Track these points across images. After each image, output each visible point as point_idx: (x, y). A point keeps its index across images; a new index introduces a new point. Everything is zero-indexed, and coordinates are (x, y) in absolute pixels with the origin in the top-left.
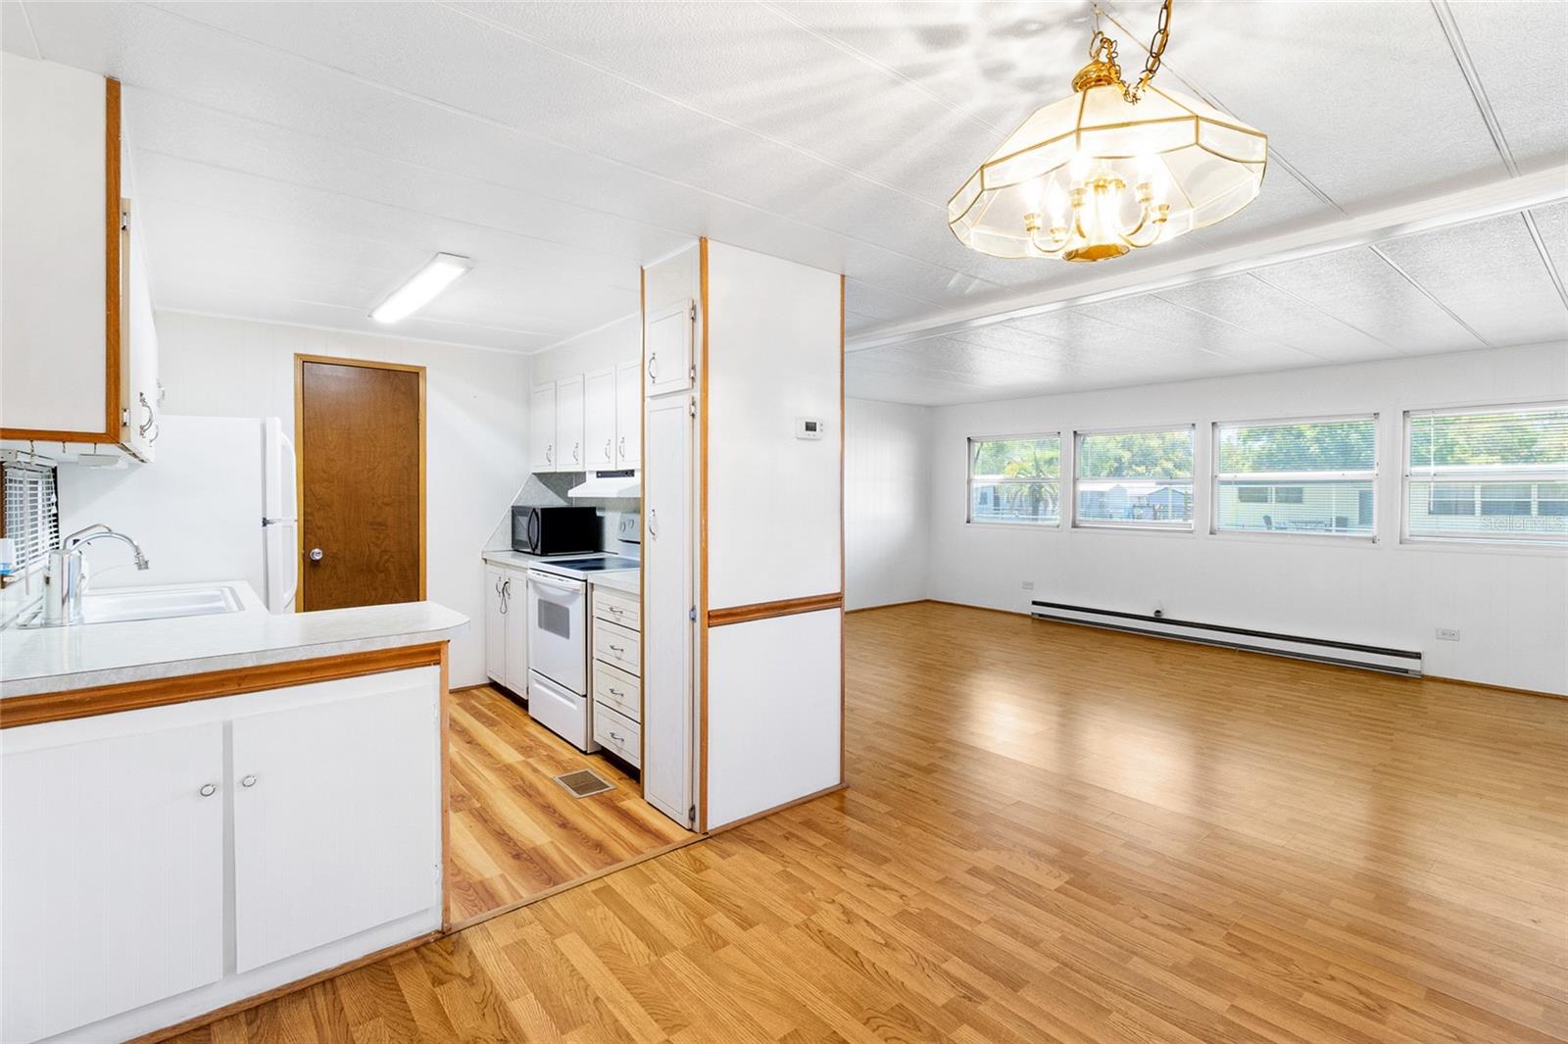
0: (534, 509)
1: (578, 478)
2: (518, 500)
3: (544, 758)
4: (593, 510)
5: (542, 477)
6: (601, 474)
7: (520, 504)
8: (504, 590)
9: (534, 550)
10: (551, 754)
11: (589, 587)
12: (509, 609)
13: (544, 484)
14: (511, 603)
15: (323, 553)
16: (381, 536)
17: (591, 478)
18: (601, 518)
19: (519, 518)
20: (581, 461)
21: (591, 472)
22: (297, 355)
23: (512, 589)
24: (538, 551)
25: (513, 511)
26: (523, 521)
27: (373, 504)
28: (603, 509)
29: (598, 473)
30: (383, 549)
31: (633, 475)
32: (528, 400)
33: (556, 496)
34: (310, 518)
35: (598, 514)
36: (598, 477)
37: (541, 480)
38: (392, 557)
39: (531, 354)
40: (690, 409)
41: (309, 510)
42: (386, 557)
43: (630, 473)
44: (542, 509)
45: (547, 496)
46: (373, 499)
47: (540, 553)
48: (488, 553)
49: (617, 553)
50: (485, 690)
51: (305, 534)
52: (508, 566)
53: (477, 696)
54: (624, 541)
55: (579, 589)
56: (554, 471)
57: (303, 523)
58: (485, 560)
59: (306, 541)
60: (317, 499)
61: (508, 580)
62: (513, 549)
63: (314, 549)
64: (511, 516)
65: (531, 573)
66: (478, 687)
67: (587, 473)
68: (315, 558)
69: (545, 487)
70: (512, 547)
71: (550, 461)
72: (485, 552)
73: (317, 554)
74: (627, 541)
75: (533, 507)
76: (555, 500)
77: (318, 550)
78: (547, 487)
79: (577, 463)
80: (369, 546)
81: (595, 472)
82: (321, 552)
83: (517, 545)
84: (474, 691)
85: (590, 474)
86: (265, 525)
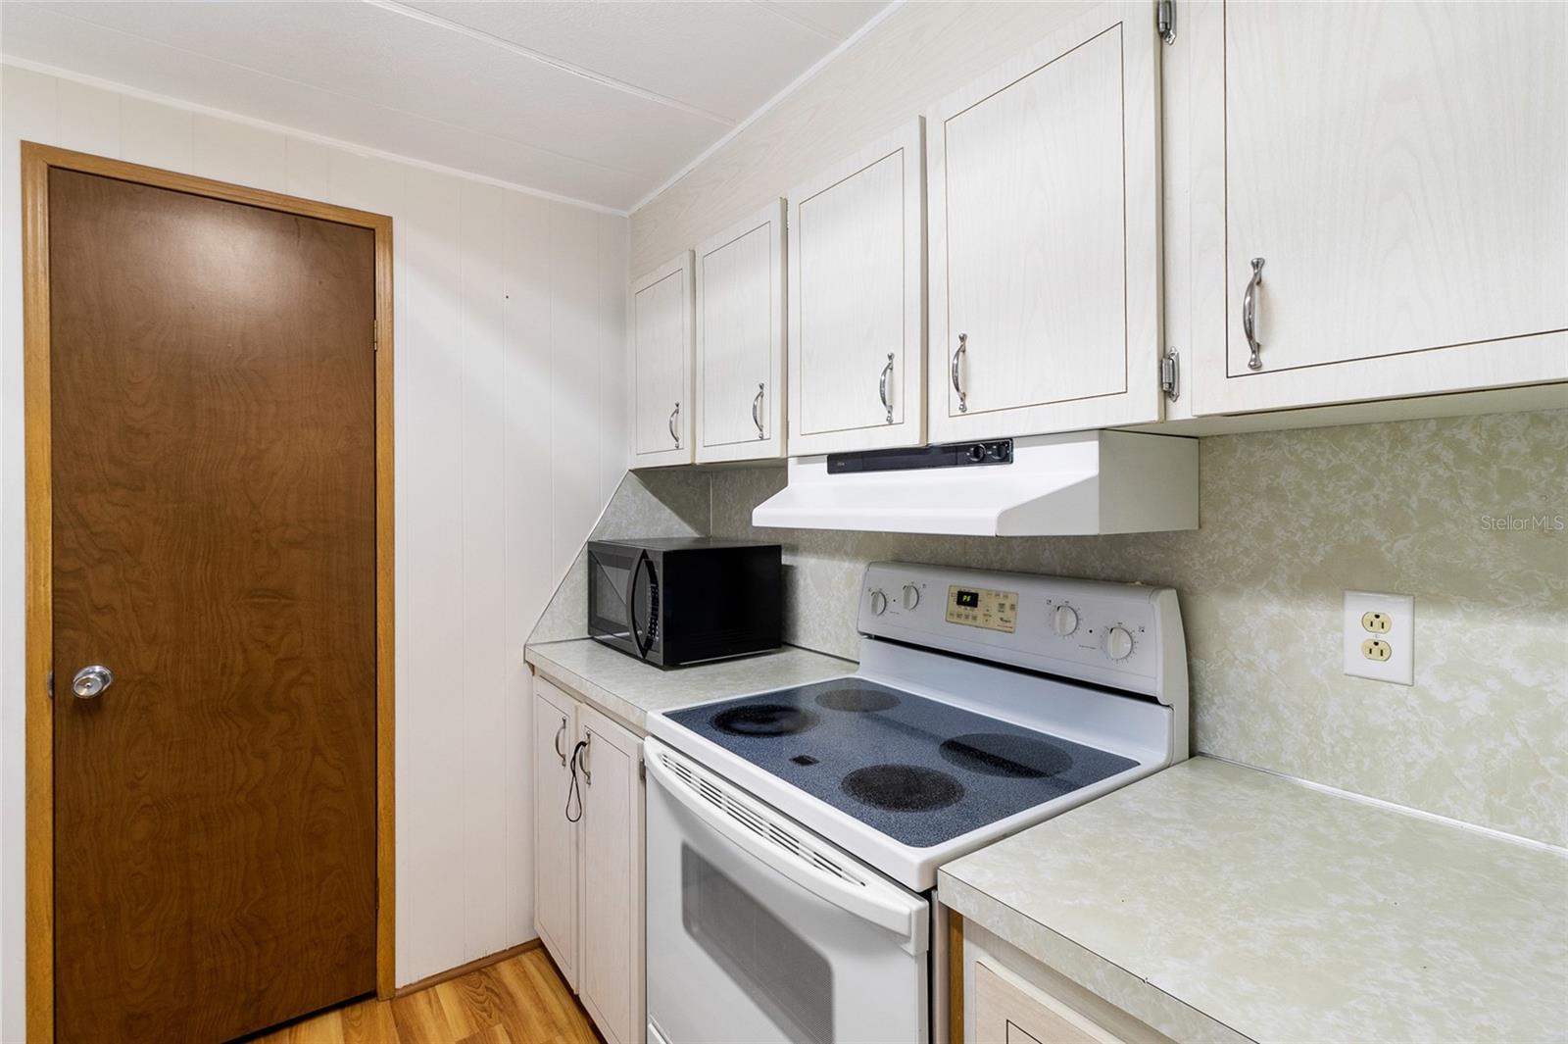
0: (644, 554)
1: (770, 475)
2: (600, 529)
4: (775, 551)
5: (653, 479)
6: (840, 463)
7: (605, 538)
8: (578, 757)
9: (647, 652)
11: (937, 927)
12: (589, 809)
13: (654, 493)
14: (590, 795)
16: (280, 623)
17: (807, 474)
19: (607, 569)
20: (685, 441)
21: (803, 458)
22: (30, 152)
23: (598, 758)
24: (658, 653)
25: (590, 552)
26: (619, 580)
28: (794, 549)
29: (833, 458)
30: (280, 655)
31: (1007, 458)
33: (676, 518)
34: (71, 585)
35: (786, 560)
36: (831, 471)
37: (647, 486)
39: (627, 214)
41: (68, 564)
42: (291, 674)
43: (992, 451)
44: (666, 555)
45: (659, 519)
46: (257, 531)
47: (662, 664)
48: (536, 649)
49: (858, 663)
50: (529, 961)
51: (57, 625)
52: (584, 699)
53: (510, 995)
54: (870, 637)
55: (904, 930)
56: (689, 462)
57: (50, 599)
58: (532, 667)
59: (57, 647)
60: (95, 534)
61: (583, 738)
62: (592, 638)
63: (86, 666)
64: (586, 565)
65: (659, 756)
66: (513, 953)
67: (791, 462)
68: (83, 692)
69: (656, 500)
70: (589, 633)
71: (677, 441)
72: (531, 642)
73: (90, 681)
74: (878, 638)
75: (642, 546)
76: (677, 527)
77: (98, 669)
78: (660, 499)
79: (762, 438)
80: (245, 651)
81: (826, 457)
82: (107, 672)
83: (597, 625)
84: (506, 970)
85: (800, 463)
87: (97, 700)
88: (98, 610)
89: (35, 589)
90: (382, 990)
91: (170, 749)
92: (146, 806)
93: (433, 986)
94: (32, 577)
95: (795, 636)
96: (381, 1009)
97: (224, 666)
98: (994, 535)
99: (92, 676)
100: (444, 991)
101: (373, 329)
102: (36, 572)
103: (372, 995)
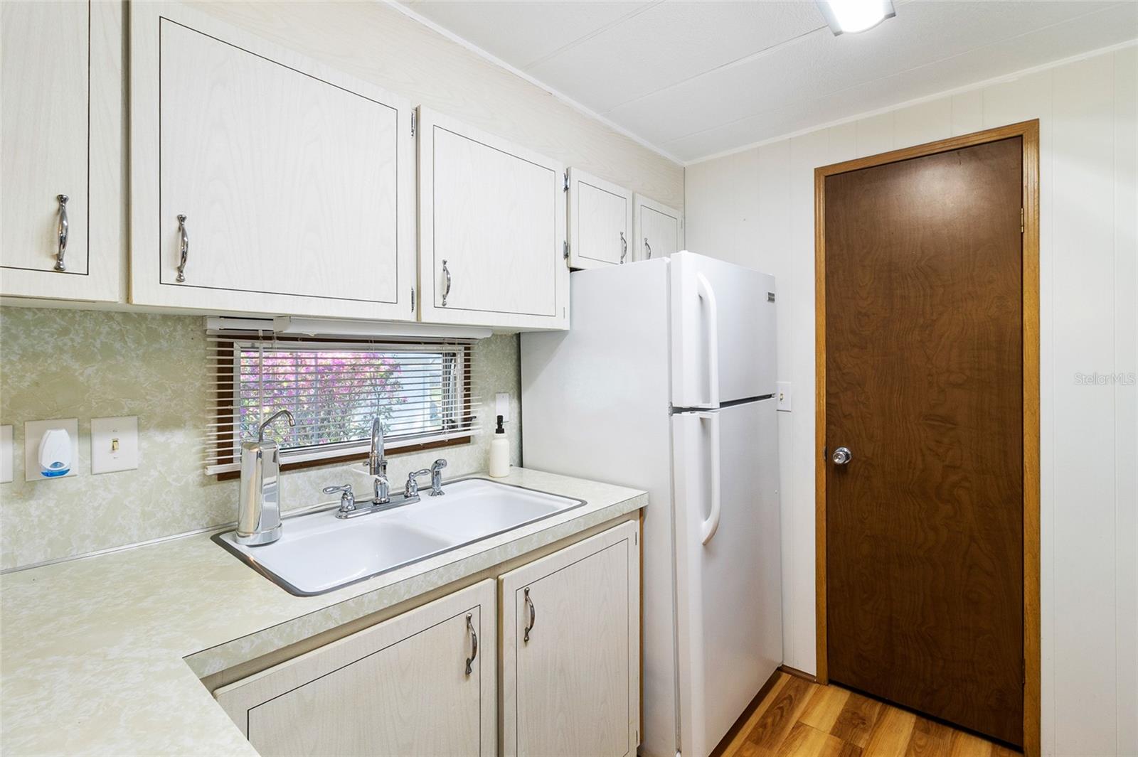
15: (853, 455)
16: (946, 440)
22: (818, 171)
27: (931, 382)
30: (947, 463)
42: (953, 478)
51: (828, 423)
57: (825, 408)
59: (828, 434)
60: (843, 374)
63: (840, 447)
68: (836, 461)
73: (841, 456)
77: (846, 450)
80: (923, 455)
82: (849, 453)
86: (671, 415)
87: (843, 465)
88: (845, 417)
89: (819, 401)
90: (1028, 751)
91: (880, 506)
92: (867, 536)
94: (818, 395)
97: (910, 462)
99: (841, 453)
101: (1019, 215)
102: (819, 393)
103: (1017, 748)
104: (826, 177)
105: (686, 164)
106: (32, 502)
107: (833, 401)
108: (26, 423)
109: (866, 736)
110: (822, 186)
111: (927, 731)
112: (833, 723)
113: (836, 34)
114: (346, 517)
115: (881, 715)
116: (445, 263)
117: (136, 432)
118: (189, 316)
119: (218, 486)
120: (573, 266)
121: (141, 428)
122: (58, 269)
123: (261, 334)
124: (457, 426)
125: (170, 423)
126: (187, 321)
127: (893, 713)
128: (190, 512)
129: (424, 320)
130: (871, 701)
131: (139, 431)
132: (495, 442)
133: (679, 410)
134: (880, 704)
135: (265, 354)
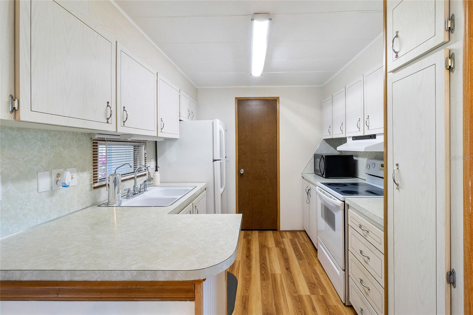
0: (322, 156)
1: (343, 141)
2: (317, 151)
3: (320, 298)
4: (352, 156)
5: (327, 141)
6: (355, 138)
7: (317, 153)
8: (308, 192)
9: (322, 175)
10: (325, 296)
11: (346, 207)
12: (310, 202)
13: (329, 144)
14: (311, 199)
15: (244, 171)
16: (264, 165)
17: (349, 140)
18: (356, 161)
19: (317, 159)
21: (349, 137)
22: (236, 98)
23: (312, 193)
25: (314, 156)
26: (318, 161)
27: (261, 152)
28: (357, 156)
29: (353, 137)
30: (264, 171)
31: (375, 138)
32: (321, 107)
33: (334, 149)
35: (355, 158)
36: (353, 139)
38: (267, 174)
39: (322, 86)
40: (446, 62)
41: (240, 155)
42: (265, 174)
43: (373, 137)
44: (325, 156)
45: (330, 150)
46: (261, 151)
47: (325, 177)
48: (304, 174)
49: (365, 180)
50: (303, 233)
51: (239, 163)
52: (310, 182)
53: (299, 236)
54: (369, 174)
55: (340, 205)
56: (332, 138)
57: (238, 160)
58: (303, 177)
59: (239, 167)
60: (243, 151)
61: (310, 189)
62: (315, 173)
63: (241, 169)
64: (314, 159)
65: (318, 189)
66: (300, 231)
67: (347, 138)
68: (242, 173)
69: (329, 145)
70: (314, 172)
71: (330, 133)
72: (303, 173)
73: (242, 171)
74: (370, 175)
75: (322, 155)
76: (334, 151)
78: (330, 145)
79: (342, 133)
80: (259, 169)
81: (352, 137)
83: (316, 171)
84: (298, 233)
85: (349, 138)
86: (213, 162)
87: (242, 174)
88: (243, 162)
90: (278, 229)
91: (250, 183)
92: (248, 191)
93: (286, 232)
95: (358, 176)
96: (278, 232)
97: (257, 171)
98: (364, 151)
100: (288, 233)
101: (276, 117)
103: (276, 230)
104: (238, 100)
105: (197, 87)
106: (53, 197)
107: (240, 158)
108: (52, 170)
109: (250, 237)
110: (237, 102)
111: (261, 232)
112: (243, 237)
113: (251, 75)
114: (130, 198)
115: (251, 232)
116: (162, 119)
117: (76, 174)
118: (87, 133)
119: (94, 191)
120: (181, 119)
121: (77, 171)
122: (108, 122)
123: (106, 139)
124: (142, 170)
125: (83, 170)
126: (86, 135)
127: (254, 232)
128: (88, 200)
129: (159, 136)
130: (249, 231)
131: (77, 172)
132: (155, 174)
133: (216, 160)
134: (250, 231)
135: (108, 146)
